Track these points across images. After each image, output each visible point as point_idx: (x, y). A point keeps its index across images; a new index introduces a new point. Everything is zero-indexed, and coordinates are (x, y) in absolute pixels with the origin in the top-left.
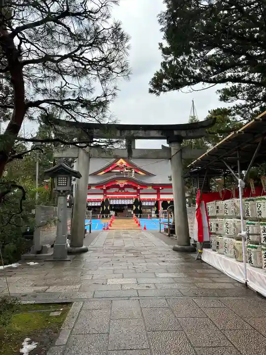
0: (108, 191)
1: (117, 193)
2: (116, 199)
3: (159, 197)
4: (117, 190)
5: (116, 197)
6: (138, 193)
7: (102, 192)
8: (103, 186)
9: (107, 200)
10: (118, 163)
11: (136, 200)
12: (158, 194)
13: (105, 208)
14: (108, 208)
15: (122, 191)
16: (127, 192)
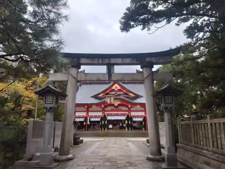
0: (106, 109)
1: (112, 110)
2: (111, 115)
4: (113, 108)
5: (112, 114)
6: (130, 111)
7: (101, 109)
8: (101, 105)
9: (105, 115)
10: (114, 88)
11: (128, 116)
12: (145, 111)
13: (103, 122)
14: (106, 122)
15: (116, 109)
16: (121, 109)
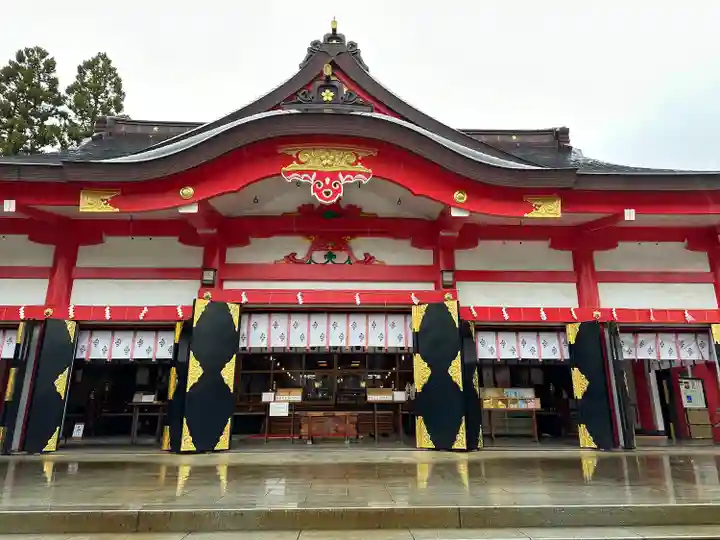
0: (236, 255)
2: (283, 308)
3: (587, 298)
4: (300, 246)
11: (436, 313)
12: (584, 275)
13: (195, 371)
14: (228, 373)
15: (330, 256)
16: (369, 259)
